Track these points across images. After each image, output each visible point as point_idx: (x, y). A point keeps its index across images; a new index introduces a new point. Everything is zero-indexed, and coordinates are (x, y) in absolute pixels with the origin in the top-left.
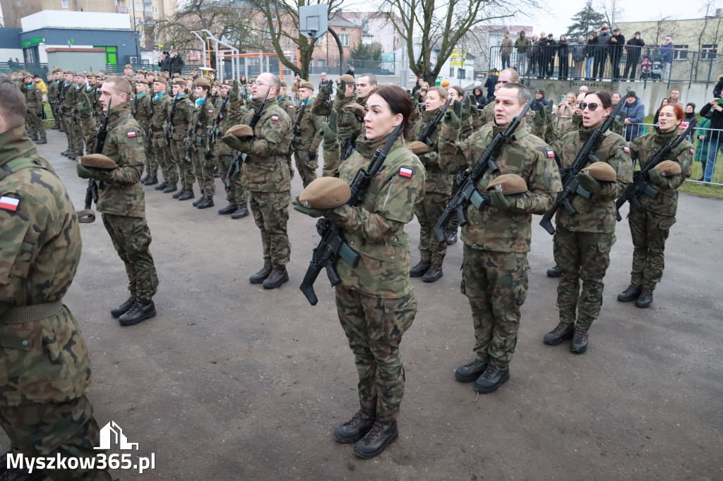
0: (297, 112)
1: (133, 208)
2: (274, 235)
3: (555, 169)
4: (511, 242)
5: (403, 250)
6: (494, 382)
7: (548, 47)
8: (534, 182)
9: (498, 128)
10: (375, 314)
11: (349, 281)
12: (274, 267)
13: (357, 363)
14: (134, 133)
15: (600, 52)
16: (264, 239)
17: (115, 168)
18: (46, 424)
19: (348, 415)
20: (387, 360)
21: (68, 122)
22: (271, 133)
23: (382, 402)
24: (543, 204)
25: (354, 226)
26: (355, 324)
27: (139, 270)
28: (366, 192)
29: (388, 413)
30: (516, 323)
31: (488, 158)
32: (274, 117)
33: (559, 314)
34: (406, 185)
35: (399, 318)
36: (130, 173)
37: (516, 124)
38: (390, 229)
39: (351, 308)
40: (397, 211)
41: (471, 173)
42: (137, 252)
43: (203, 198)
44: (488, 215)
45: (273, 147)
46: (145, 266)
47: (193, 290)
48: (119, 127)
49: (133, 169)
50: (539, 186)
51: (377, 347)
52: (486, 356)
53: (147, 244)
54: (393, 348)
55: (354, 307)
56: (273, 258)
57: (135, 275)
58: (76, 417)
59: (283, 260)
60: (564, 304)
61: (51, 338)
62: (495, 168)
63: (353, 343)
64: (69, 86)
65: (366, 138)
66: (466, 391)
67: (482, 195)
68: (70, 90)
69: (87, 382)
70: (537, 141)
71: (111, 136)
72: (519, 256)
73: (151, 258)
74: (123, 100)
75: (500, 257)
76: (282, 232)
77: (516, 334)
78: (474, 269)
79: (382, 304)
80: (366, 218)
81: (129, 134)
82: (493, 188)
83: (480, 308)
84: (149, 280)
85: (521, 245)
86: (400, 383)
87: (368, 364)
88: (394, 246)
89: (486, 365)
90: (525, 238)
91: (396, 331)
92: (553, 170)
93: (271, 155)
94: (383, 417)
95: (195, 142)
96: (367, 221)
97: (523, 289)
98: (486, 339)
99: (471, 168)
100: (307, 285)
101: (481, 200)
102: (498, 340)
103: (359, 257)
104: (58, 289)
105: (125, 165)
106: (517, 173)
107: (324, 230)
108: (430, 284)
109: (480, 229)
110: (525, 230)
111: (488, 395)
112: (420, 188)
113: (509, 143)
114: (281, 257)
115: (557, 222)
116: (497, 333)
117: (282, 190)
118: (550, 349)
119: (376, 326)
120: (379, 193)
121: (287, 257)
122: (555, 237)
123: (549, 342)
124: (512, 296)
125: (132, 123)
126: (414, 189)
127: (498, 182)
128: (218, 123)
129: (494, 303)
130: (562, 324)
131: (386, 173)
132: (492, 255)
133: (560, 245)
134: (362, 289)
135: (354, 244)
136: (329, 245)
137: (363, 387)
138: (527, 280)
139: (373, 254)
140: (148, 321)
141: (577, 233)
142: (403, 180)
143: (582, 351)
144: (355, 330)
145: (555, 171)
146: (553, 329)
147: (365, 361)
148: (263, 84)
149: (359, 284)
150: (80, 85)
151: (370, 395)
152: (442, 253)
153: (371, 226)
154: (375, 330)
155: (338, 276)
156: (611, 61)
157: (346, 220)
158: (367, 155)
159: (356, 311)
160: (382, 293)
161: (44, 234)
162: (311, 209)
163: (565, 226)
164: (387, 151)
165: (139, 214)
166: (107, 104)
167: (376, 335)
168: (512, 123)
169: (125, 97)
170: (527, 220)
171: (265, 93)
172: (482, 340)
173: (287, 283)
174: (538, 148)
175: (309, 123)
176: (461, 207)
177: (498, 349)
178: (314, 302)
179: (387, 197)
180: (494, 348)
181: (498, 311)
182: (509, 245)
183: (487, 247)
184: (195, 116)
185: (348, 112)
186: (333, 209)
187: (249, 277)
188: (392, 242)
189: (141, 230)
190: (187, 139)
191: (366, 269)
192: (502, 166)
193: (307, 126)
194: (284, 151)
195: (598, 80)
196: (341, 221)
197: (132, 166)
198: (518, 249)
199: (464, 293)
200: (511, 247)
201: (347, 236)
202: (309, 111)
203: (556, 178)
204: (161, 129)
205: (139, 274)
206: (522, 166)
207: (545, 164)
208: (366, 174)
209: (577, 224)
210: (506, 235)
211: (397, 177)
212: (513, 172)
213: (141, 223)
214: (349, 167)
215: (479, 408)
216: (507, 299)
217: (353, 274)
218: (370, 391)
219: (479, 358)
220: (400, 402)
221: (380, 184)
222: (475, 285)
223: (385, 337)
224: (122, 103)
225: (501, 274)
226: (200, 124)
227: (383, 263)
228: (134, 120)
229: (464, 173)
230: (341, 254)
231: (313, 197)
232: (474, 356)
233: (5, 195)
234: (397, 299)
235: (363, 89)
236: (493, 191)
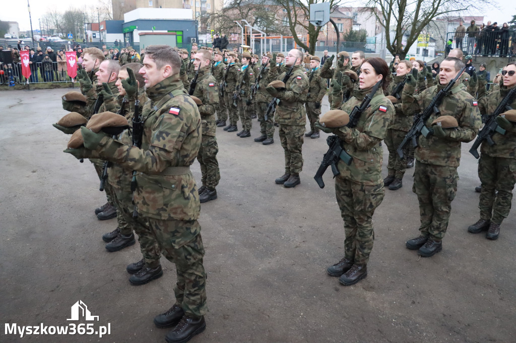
1: (209, 130)
2: (293, 154)
3: (478, 113)
4: (446, 160)
5: (379, 157)
6: (431, 250)
8: (463, 121)
9: (441, 87)
10: (359, 194)
11: (345, 173)
13: (345, 227)
14: (213, 84)
16: (286, 156)
17: (201, 105)
20: (364, 224)
22: (296, 87)
23: (359, 251)
24: (468, 135)
25: (350, 139)
26: (346, 201)
27: (209, 169)
28: (359, 120)
29: (362, 259)
30: (448, 213)
31: (433, 105)
32: (298, 77)
34: (383, 116)
35: (373, 198)
36: (209, 108)
37: (452, 84)
38: (372, 142)
39: (344, 191)
40: (376, 131)
41: (422, 115)
42: (209, 157)
43: (244, 131)
44: (432, 141)
45: (297, 96)
46: (213, 167)
47: (239, 185)
48: (204, 80)
49: (211, 106)
50: (466, 124)
51: (359, 216)
52: (427, 233)
53: (215, 153)
54: (369, 217)
55: (346, 191)
56: (292, 168)
57: (206, 172)
58: (193, 231)
59: (298, 170)
60: (483, 206)
61: (185, 185)
62: (438, 112)
63: (344, 214)
65: (359, 89)
66: (413, 256)
67: (428, 129)
70: (466, 95)
71: (199, 86)
72: (451, 168)
73: (217, 162)
74: (207, 64)
75: (438, 169)
76: (298, 151)
77: (447, 220)
78: (422, 176)
79: (364, 188)
80: (357, 135)
81: (210, 84)
82: (435, 124)
83: (425, 202)
84: (215, 175)
85: (453, 162)
86: (371, 241)
87: (352, 228)
88: (374, 153)
89: (426, 240)
90: (456, 157)
91: (371, 206)
92: (476, 114)
93: (295, 101)
94: (359, 261)
95: (240, 94)
96: (358, 136)
97: (453, 190)
98: (428, 222)
99: (422, 112)
100: (319, 176)
101: (428, 131)
102: (435, 223)
103: (352, 159)
104: (191, 160)
105: (207, 103)
106: (452, 115)
107: (331, 142)
108: (393, 191)
109: (426, 150)
110: (456, 152)
111: (427, 258)
112: (391, 119)
113: (448, 96)
114: (297, 168)
115: (482, 150)
116: (435, 218)
117: (300, 124)
118: (472, 235)
119: (359, 202)
120: (367, 120)
122: (480, 160)
123: (471, 231)
124: (446, 194)
125: (211, 78)
126: (387, 119)
127: (439, 121)
128: (258, 81)
129: (433, 199)
130: (481, 220)
131: (370, 110)
132: (433, 167)
133: (482, 165)
134: (353, 179)
135: (350, 151)
136: (334, 152)
137: (348, 242)
138: (456, 186)
139: (360, 158)
141: (495, 158)
142: (381, 113)
143: (494, 238)
144: (346, 205)
145: (478, 115)
146: (475, 222)
147: (351, 226)
148: (292, 56)
149: (351, 175)
151: (351, 248)
152: (403, 171)
153: (361, 140)
154: (358, 205)
155: (338, 170)
157: (346, 135)
158: (359, 98)
159: (347, 193)
160: (364, 181)
161: (189, 128)
162: (326, 127)
163: (487, 153)
164: (372, 96)
165: (212, 134)
166: (198, 66)
167: (359, 208)
168: (450, 83)
169: (208, 62)
170: (458, 146)
171: (294, 62)
172: (425, 223)
173: (299, 185)
174: (466, 100)
175: (316, 84)
176: (415, 136)
177: (435, 229)
178: (322, 186)
179: (371, 123)
180: (432, 229)
181: (436, 204)
182: (445, 162)
183: (430, 162)
184: (241, 77)
185: (346, 75)
186: (339, 128)
187: (274, 180)
188: (373, 151)
189: (212, 144)
190: (235, 91)
191: (356, 166)
192: (443, 111)
193: (315, 85)
194: (303, 99)
196: (343, 136)
197: (210, 104)
198: (451, 164)
199: (415, 192)
200: (446, 163)
201: (345, 146)
202: (316, 76)
203: (478, 119)
205: (209, 171)
206: (456, 110)
207: (471, 110)
208: (359, 109)
209: (496, 151)
210: (443, 155)
211: (377, 111)
212: (449, 114)
213: (213, 140)
214: (348, 106)
215: (420, 265)
216: (442, 196)
217: (348, 169)
218: (352, 245)
219: (422, 235)
220: (370, 253)
221: (367, 116)
222: (422, 187)
223: (365, 209)
224: (206, 66)
225: (439, 179)
226: (244, 82)
227: (366, 163)
228: (213, 76)
229: (418, 114)
230: (341, 157)
231: (328, 120)
232: (419, 233)
233: (173, 107)
234: (373, 186)
235: (355, 61)
236: (435, 126)
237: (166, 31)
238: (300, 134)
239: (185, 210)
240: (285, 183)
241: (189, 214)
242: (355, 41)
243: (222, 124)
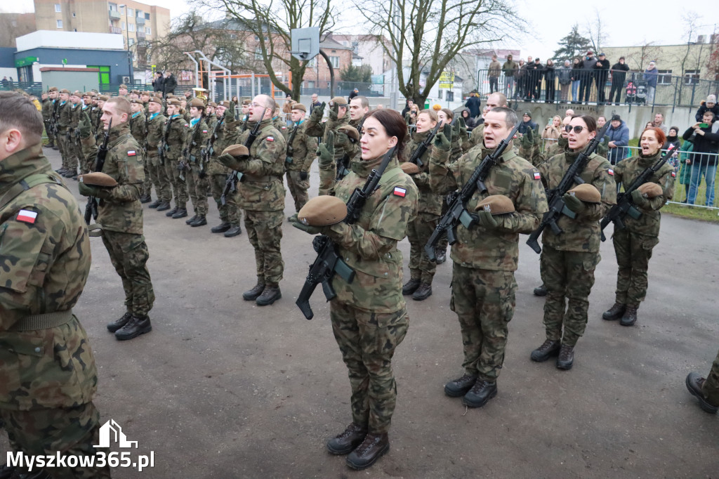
0: (290, 133)
1: (132, 224)
2: (268, 252)
3: (541, 190)
4: (499, 261)
5: (396, 267)
6: (482, 396)
7: (535, 71)
8: (521, 202)
9: (487, 151)
10: (369, 328)
11: (344, 296)
12: (267, 284)
13: (351, 377)
14: (134, 152)
15: (585, 77)
16: (257, 258)
17: (115, 186)
18: (55, 429)
19: (341, 428)
20: (380, 373)
21: (63, 141)
22: (266, 153)
23: (374, 414)
24: (529, 224)
25: (350, 243)
26: (349, 337)
27: (136, 286)
28: (362, 211)
29: (380, 425)
30: (504, 339)
31: (477, 179)
32: (269, 138)
33: (545, 331)
34: (400, 204)
35: (392, 333)
36: (130, 191)
37: (503, 146)
38: (384, 246)
39: (345, 323)
40: (391, 228)
41: (461, 193)
42: (134, 268)
43: (196, 217)
44: (477, 234)
45: (268, 167)
46: (142, 282)
47: (188, 306)
48: (119, 146)
49: (133, 187)
50: (526, 207)
51: (370, 361)
52: (474, 371)
53: (144, 260)
54: (386, 362)
55: (348, 322)
56: (267, 276)
57: (131, 291)
58: (83, 422)
59: (276, 278)
60: (551, 322)
61: (62, 346)
63: (347, 357)
64: (64, 105)
65: (361, 159)
66: (455, 406)
67: (471, 215)
68: (65, 109)
69: (94, 389)
70: (524, 164)
71: (112, 155)
72: (506, 274)
73: (148, 274)
74: (124, 120)
75: (488, 275)
76: (275, 250)
77: (503, 349)
78: (463, 287)
79: (375, 318)
80: (361, 235)
81: (129, 152)
82: (481, 208)
83: (469, 324)
84: (146, 295)
85: (508, 263)
86: (391, 397)
87: (360, 378)
88: (388, 263)
89: (474, 381)
90: (512, 256)
91: (389, 345)
92: (539, 191)
93: (266, 175)
94: (375, 429)
95: (189, 161)
96: (362, 238)
97: (510, 306)
98: (475, 354)
99: (460, 189)
100: (303, 300)
101: (470, 219)
102: (486, 356)
103: (354, 274)
104: (70, 299)
105: (125, 183)
106: (505, 194)
107: (320, 246)
108: (419, 302)
109: (469, 247)
110: (513, 249)
111: (477, 409)
112: (413, 207)
113: (498, 165)
114: (274, 275)
115: (544, 241)
116: (486, 348)
117: (276, 208)
118: (536, 366)
119: (370, 340)
120: (374, 211)
121: (280, 274)
122: (542, 256)
124: (500, 312)
125: (131, 142)
126: (407, 208)
127: (486, 203)
128: (212, 143)
129: (482, 320)
130: (548, 341)
131: (380, 193)
132: (480, 273)
133: (546, 263)
134: (357, 304)
135: (350, 261)
136: (325, 262)
137: (356, 400)
138: (514, 298)
139: (367, 270)
140: (144, 336)
141: (564, 252)
142: (397, 199)
143: (568, 367)
144: (349, 344)
145: (541, 193)
146: (540, 346)
147: (359, 375)
148: (259, 105)
149: (354, 299)
150: (75, 104)
151: (362, 408)
152: (431, 271)
153: (366, 243)
154: (368, 344)
155: (333, 291)
156: (597, 85)
157: (342, 237)
158: (361, 175)
159: (350, 325)
160: (376, 308)
161: (59, 245)
162: (309, 226)
163: (551, 245)
164: (382, 172)
165: (137, 230)
166: (108, 123)
167: (370, 349)
168: (500, 146)
169: (126, 117)
170: (514, 239)
171: (261, 114)
172: (471, 355)
173: (280, 300)
174: (525, 170)
175: (301, 144)
176: (451, 227)
177: (486, 365)
178: (310, 316)
179: (382, 216)
180: (482, 364)
181: (486, 327)
182: (497, 264)
183: (475, 265)
184: (190, 136)
185: (341, 133)
186: (330, 226)
187: (242, 294)
188: (387, 259)
189: (138, 247)
191: (361, 284)
192: (491, 187)
193: (299, 147)
194: (277, 171)
195: (584, 103)
196: (337, 237)
197: (131, 184)
198: (506, 267)
199: (454, 310)
200: (499, 265)
201: (342, 253)
202: (301, 132)
203: (542, 199)
204: (156, 148)
205: (136, 289)
206: (510, 187)
207: (532, 186)
208: (361, 193)
209: (563, 243)
210: (494, 253)
211: (391, 196)
212: (501, 193)
213: (139, 240)
214: (345, 186)
215: (468, 422)
216: (495, 315)
217: (349, 290)
218: (362, 404)
219: (467, 374)
220: (391, 415)
221: (375, 203)
222: (464, 302)
223: (379, 350)
224: (123, 123)
225: (489, 291)
226: (194, 143)
227: (377, 279)
228: (134, 139)
229: (454, 193)
230: (337, 270)
231: (311, 215)
232: (463, 372)
233: (24, 209)
234: (390, 314)
235: (355, 111)
236: (482, 211)
237: (85, 67)
238: (276, 223)
240: (259, 298)
241: (73, 396)
242: (356, 80)
243: (164, 207)
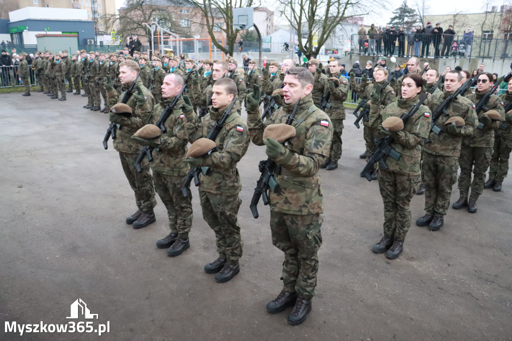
6: (438, 225)
7: (391, 35)
8: (467, 120)
9: (447, 94)
10: (406, 183)
25: (404, 140)
26: (390, 190)
28: (406, 124)
29: (402, 236)
30: (450, 193)
31: (443, 109)
34: (427, 121)
40: (423, 133)
44: (443, 137)
50: (469, 123)
51: (403, 201)
52: (433, 212)
55: (390, 182)
60: (463, 187)
63: (387, 200)
64: (93, 62)
68: (93, 65)
70: (467, 101)
72: (456, 158)
75: (446, 159)
77: (449, 199)
78: (431, 166)
79: (410, 178)
80: (409, 136)
82: (450, 123)
83: (431, 186)
85: (457, 152)
86: (409, 220)
87: (391, 211)
88: (417, 150)
90: (459, 149)
91: (415, 192)
94: (400, 238)
97: (456, 175)
98: (433, 203)
101: (439, 130)
102: (440, 203)
103: (401, 156)
107: (380, 143)
109: (438, 144)
110: (459, 145)
113: (454, 101)
116: (440, 199)
119: (404, 190)
120: (415, 125)
123: (456, 207)
124: (451, 179)
126: (430, 122)
129: (440, 183)
130: (461, 198)
131: (417, 115)
132: (442, 158)
134: (401, 171)
135: (399, 149)
136: (383, 151)
137: (387, 224)
139: (408, 154)
141: (474, 148)
142: (425, 118)
143: (474, 212)
144: (389, 193)
145: (476, 115)
146: (457, 201)
147: (391, 210)
149: (400, 169)
150: (102, 61)
151: (391, 228)
153: (412, 140)
155: (387, 166)
157: (400, 137)
160: (411, 173)
162: (389, 131)
167: (404, 194)
172: (430, 204)
174: (469, 104)
177: (440, 208)
179: (419, 127)
180: (438, 207)
181: (442, 187)
183: (441, 153)
186: (397, 132)
188: (416, 148)
191: (404, 161)
192: (451, 113)
195: (425, 57)
198: (456, 154)
200: (453, 153)
203: (476, 119)
206: (461, 113)
207: (472, 112)
209: (475, 143)
210: (451, 147)
211: (423, 117)
212: (456, 116)
215: (435, 237)
216: (448, 180)
218: (391, 225)
221: (414, 121)
223: (409, 195)
225: (447, 167)
227: (412, 158)
232: (425, 213)
233: (322, 120)
234: (416, 176)
235: (334, 68)
236: (450, 125)
237: (60, 33)
239: (320, 205)
242: (252, 40)
